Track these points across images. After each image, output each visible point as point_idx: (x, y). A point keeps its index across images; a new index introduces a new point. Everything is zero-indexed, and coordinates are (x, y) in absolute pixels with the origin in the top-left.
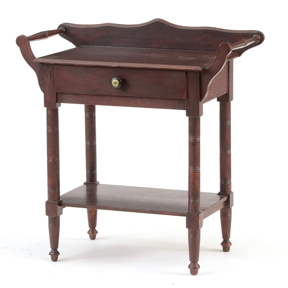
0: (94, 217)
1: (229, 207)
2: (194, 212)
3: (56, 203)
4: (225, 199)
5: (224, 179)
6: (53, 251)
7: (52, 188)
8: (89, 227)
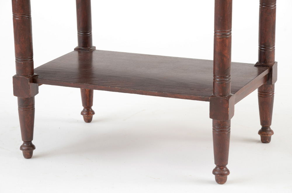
0: (89, 94)
1: (271, 83)
2: (222, 96)
3: (28, 79)
4: (266, 72)
5: (265, 45)
6: (25, 145)
7: (21, 58)
8: (83, 106)
